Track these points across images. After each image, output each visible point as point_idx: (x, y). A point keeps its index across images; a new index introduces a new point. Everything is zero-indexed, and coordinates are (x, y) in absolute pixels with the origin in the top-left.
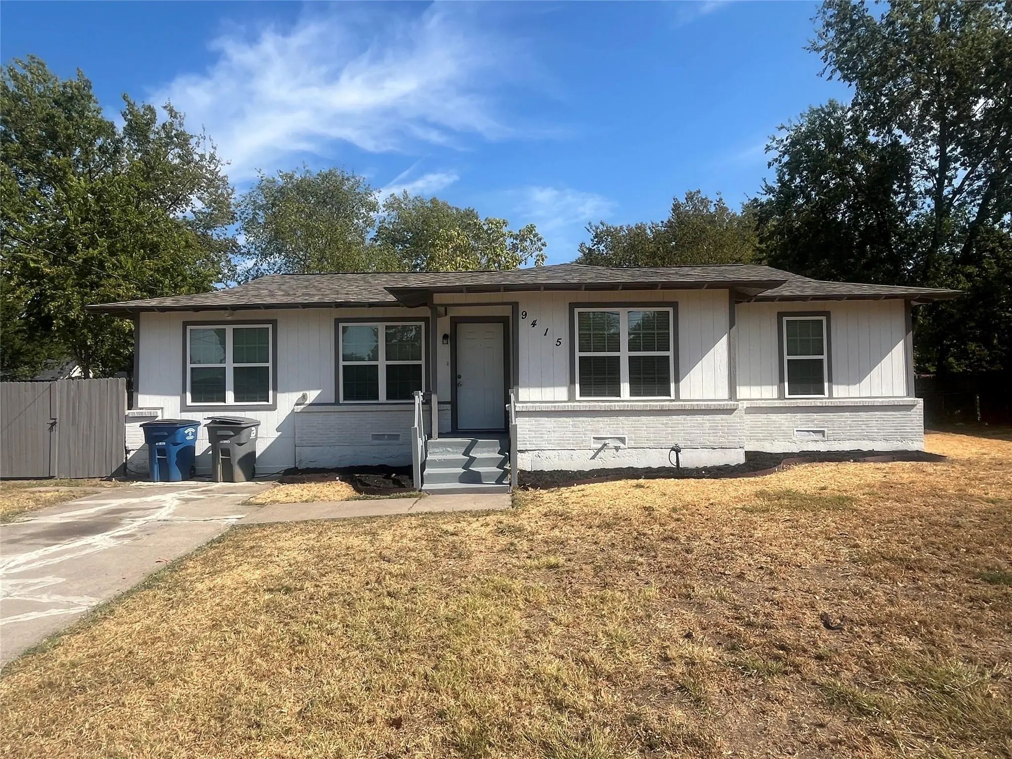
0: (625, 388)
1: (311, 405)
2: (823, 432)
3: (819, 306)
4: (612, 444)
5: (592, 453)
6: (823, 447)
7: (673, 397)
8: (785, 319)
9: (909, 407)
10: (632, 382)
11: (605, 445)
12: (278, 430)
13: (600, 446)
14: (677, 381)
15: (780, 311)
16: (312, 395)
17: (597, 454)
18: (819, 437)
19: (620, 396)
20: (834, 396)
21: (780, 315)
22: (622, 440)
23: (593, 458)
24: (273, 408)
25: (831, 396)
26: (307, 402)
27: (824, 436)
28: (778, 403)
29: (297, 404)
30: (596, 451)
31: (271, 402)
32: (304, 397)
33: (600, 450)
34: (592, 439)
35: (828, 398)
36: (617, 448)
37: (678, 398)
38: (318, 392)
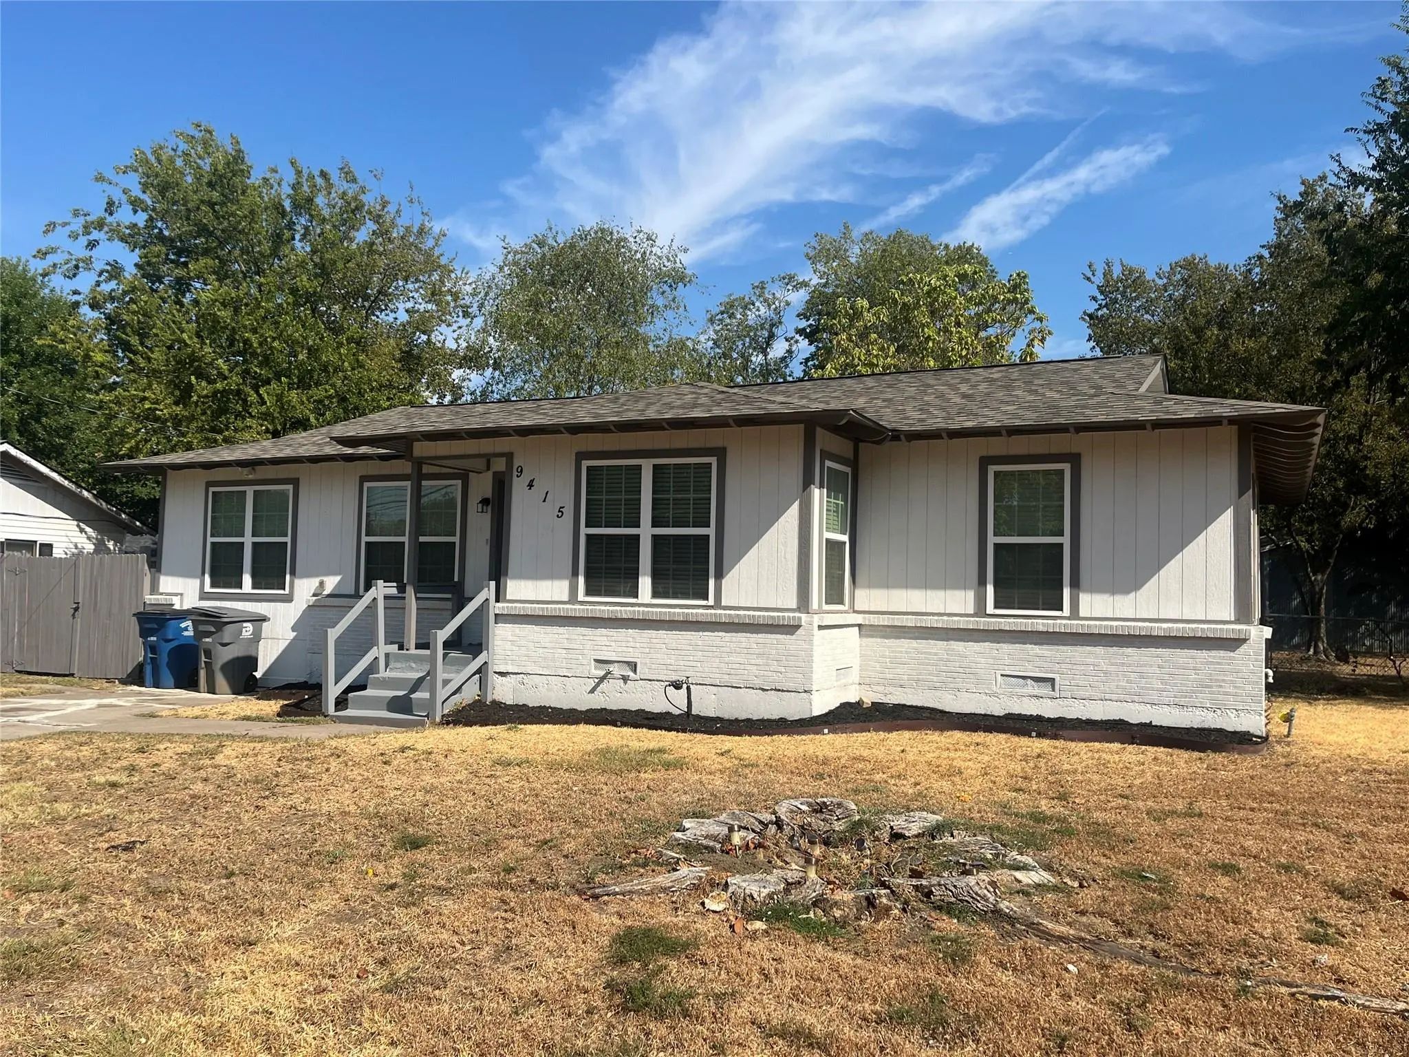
0: (645, 583)
1: (329, 596)
2: (1052, 681)
3: (1057, 443)
4: (617, 670)
5: (592, 683)
6: (1049, 709)
7: (711, 602)
8: (992, 469)
9: (1233, 643)
10: (656, 576)
11: (609, 673)
12: (293, 629)
13: (602, 673)
14: (719, 575)
15: (985, 454)
16: (331, 583)
17: (598, 685)
18: (1044, 690)
19: (637, 597)
20: (1081, 615)
21: (985, 462)
22: (633, 666)
23: (592, 691)
24: (288, 599)
25: (1075, 613)
26: (326, 592)
27: (1054, 690)
28: (971, 623)
29: (314, 595)
30: (596, 680)
31: (287, 591)
32: (322, 584)
33: (602, 679)
34: (593, 662)
35: (1068, 618)
36: (625, 679)
37: (718, 604)
38: (338, 578)
